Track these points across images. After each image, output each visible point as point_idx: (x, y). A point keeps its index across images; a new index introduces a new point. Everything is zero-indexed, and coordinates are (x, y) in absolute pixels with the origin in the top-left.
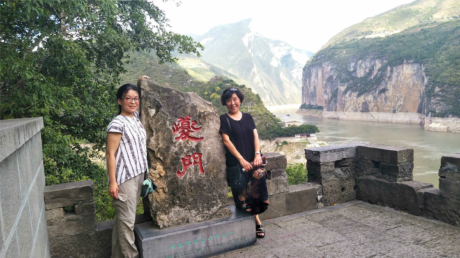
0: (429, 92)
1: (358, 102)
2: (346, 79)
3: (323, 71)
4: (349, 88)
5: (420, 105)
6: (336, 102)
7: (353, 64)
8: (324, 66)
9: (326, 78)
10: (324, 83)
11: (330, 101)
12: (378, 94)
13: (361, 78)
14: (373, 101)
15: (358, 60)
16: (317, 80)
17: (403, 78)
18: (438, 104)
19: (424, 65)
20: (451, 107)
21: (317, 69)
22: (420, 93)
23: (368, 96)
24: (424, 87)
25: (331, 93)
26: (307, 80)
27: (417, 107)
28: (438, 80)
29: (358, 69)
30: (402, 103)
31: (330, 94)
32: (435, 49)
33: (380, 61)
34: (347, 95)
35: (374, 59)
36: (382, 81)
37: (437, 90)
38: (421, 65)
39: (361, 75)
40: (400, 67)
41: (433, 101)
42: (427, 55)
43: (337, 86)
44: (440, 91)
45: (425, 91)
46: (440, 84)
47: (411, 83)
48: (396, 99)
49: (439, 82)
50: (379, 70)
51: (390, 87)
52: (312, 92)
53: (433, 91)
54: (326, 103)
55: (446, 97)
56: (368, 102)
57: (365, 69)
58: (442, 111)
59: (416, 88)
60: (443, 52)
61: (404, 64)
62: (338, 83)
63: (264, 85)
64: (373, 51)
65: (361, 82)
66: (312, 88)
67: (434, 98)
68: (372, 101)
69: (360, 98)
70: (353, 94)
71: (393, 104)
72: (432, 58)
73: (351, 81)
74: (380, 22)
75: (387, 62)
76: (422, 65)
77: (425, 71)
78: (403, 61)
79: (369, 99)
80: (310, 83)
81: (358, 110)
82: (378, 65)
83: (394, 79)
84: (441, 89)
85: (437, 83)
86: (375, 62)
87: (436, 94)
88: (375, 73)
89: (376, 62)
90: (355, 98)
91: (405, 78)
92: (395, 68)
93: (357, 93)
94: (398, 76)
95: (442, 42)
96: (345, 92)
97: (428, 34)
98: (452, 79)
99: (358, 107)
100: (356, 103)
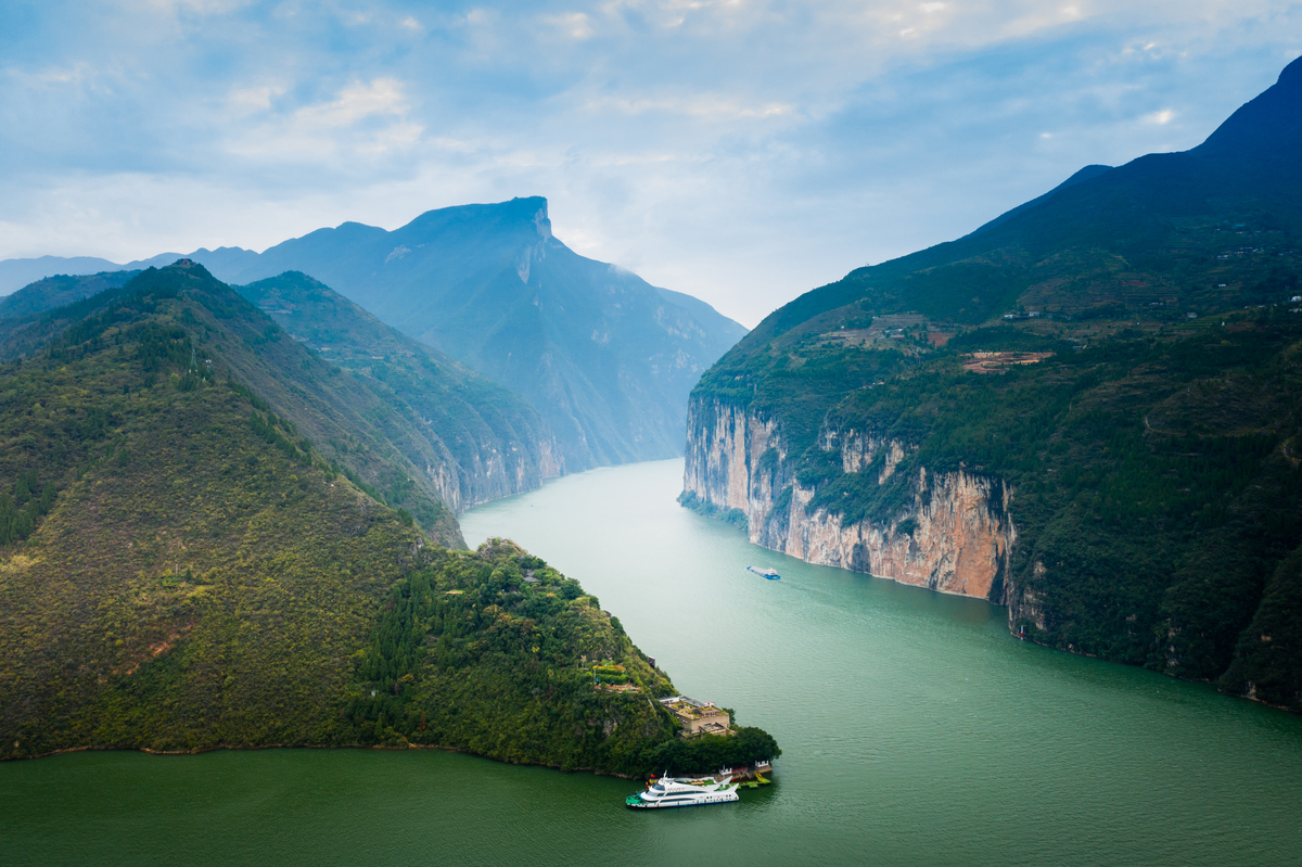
1: (844, 540)
2: (814, 472)
4: (821, 501)
5: (996, 580)
6: (783, 526)
7: (831, 435)
9: (759, 454)
10: (752, 462)
11: (768, 520)
12: (896, 533)
13: (853, 476)
14: (882, 549)
15: (847, 427)
16: (733, 439)
17: (957, 504)
21: (733, 411)
22: (997, 549)
23: (868, 530)
25: (772, 499)
26: (701, 431)
27: (988, 585)
29: (844, 450)
30: (953, 567)
31: (768, 499)
33: (902, 444)
35: (885, 434)
39: (851, 467)
40: (951, 476)
43: (788, 484)
47: (977, 523)
48: (940, 556)
50: (899, 468)
51: (924, 521)
52: (716, 467)
54: (757, 515)
56: (868, 548)
57: (863, 454)
59: (986, 536)
61: (960, 473)
62: (791, 478)
63: (572, 403)
65: (852, 489)
66: (716, 456)
68: (879, 546)
69: (848, 531)
70: (830, 517)
71: (930, 563)
72: (1029, 472)
73: (827, 481)
75: (920, 454)
78: (958, 463)
79: (871, 541)
80: (710, 441)
81: (842, 559)
82: (897, 453)
83: (935, 503)
86: (888, 444)
88: (888, 471)
89: (891, 445)
90: (835, 529)
91: (961, 506)
93: (841, 516)
94: (944, 498)
96: (811, 509)
99: (841, 552)
100: (837, 543)
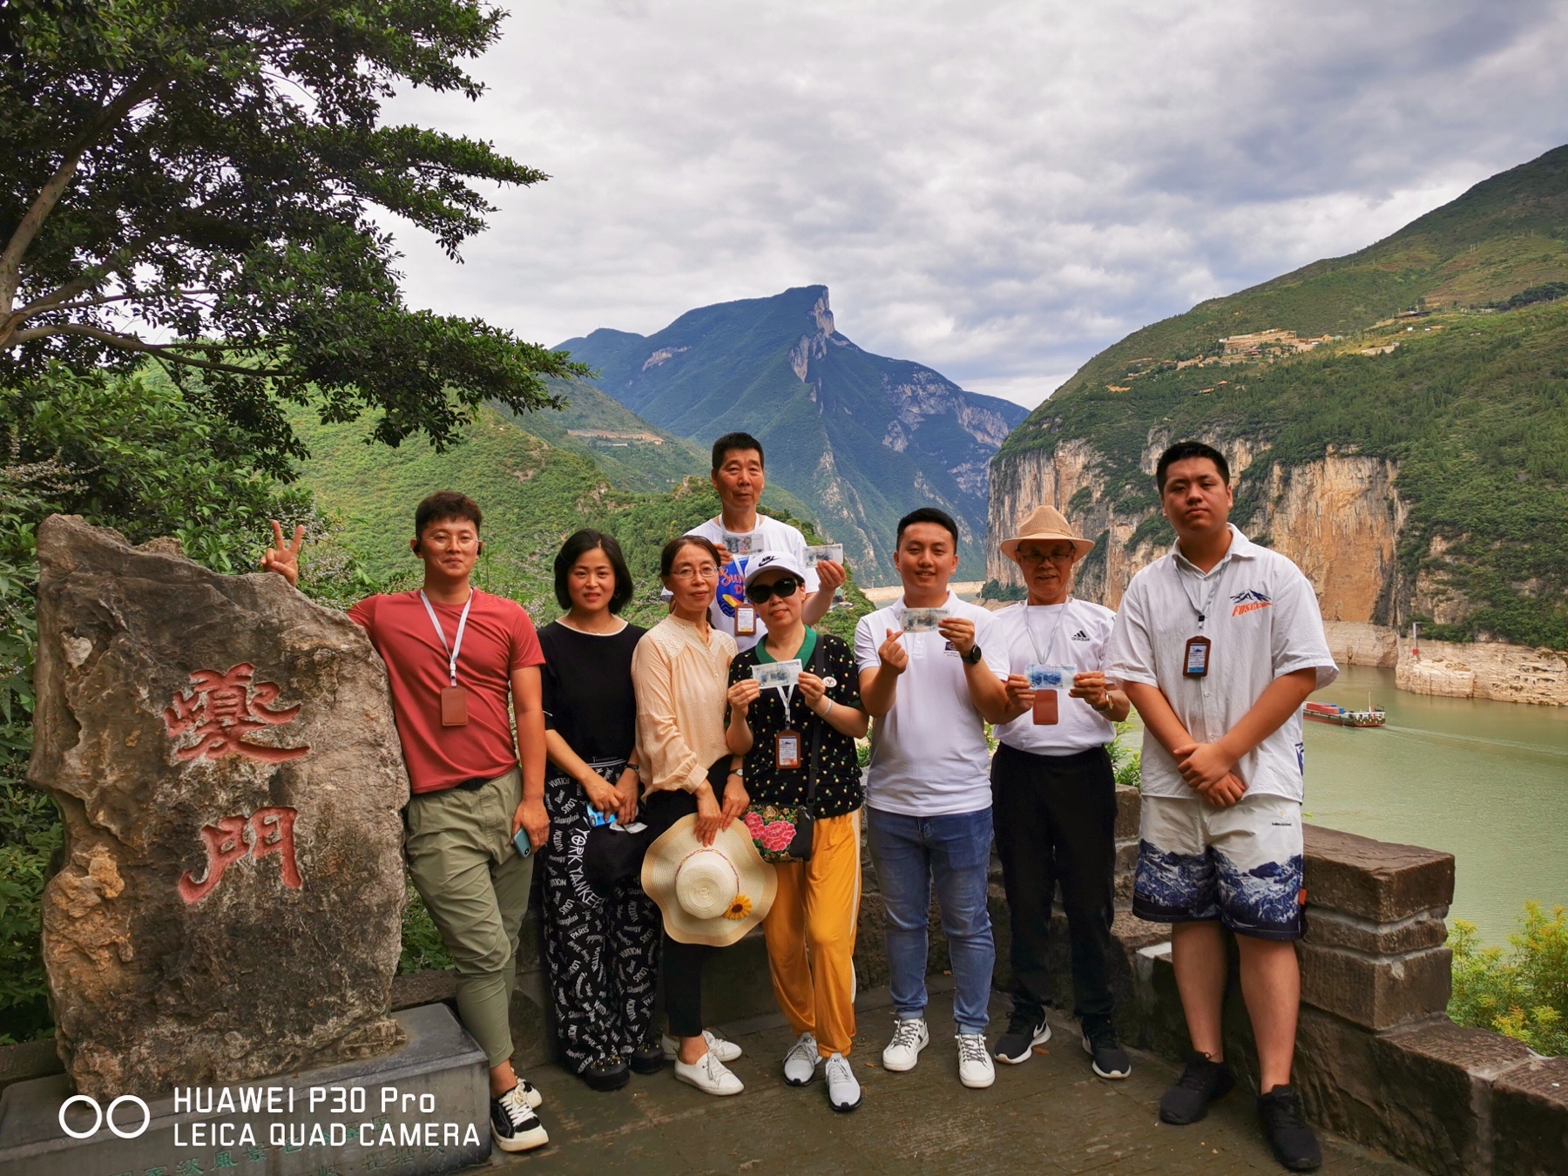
0: (1410, 554)
3: (1057, 472)
4: (1146, 534)
5: (1382, 596)
6: (1099, 578)
8: (1061, 454)
9: (1068, 498)
17: (1323, 503)
18: (1441, 597)
19: (1394, 461)
20: (1483, 606)
21: (1038, 463)
22: (1382, 556)
24: (1395, 538)
27: (1372, 605)
28: (1440, 514)
32: (1430, 409)
33: (1248, 445)
34: (1138, 557)
36: (1254, 512)
37: (1439, 548)
38: (1382, 463)
41: (1424, 584)
42: (1402, 429)
43: (1103, 524)
44: (1448, 552)
45: (1398, 548)
46: (1447, 528)
47: (1352, 524)
49: (1446, 523)
50: (1244, 476)
53: (1426, 553)
55: (1468, 572)
58: (1453, 619)
59: (1366, 541)
60: (1458, 422)
61: (1328, 459)
62: (1108, 515)
63: (857, 513)
64: (1224, 410)
67: (1428, 573)
72: (1423, 440)
73: (1152, 510)
74: (1249, 317)
75: (1271, 451)
76: (1388, 463)
77: (1396, 485)
78: (1324, 449)
82: (1242, 458)
83: (1294, 507)
84: (1451, 544)
85: (1437, 523)
86: (1231, 449)
87: (1435, 560)
89: (1235, 449)
91: (1330, 505)
92: (1296, 472)
94: (1305, 498)
95: (1456, 388)
96: (1131, 547)
97: (1408, 360)
98: (1488, 510)
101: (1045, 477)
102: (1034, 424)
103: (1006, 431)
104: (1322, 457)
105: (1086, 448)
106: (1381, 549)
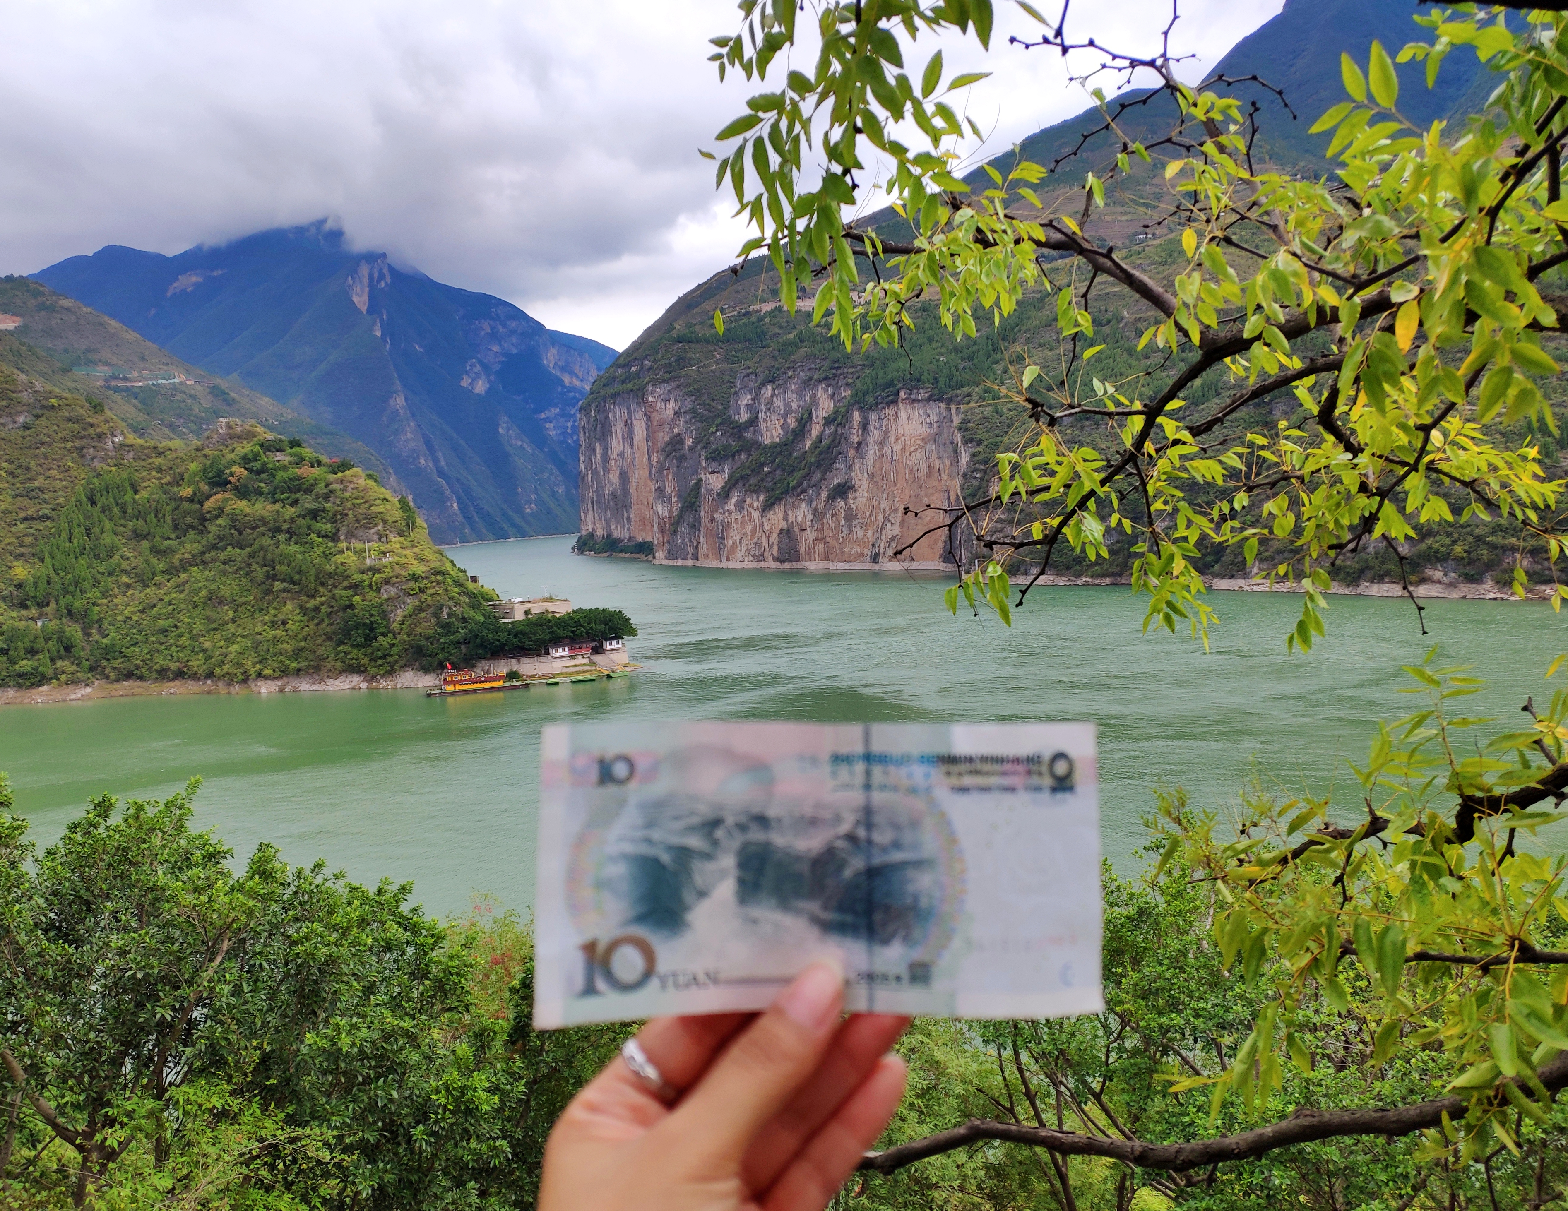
0: (973, 494)
1: (767, 527)
2: (727, 447)
3: (649, 418)
4: (737, 482)
5: (949, 536)
6: (695, 527)
7: (745, 399)
8: (651, 399)
9: (660, 445)
10: (655, 460)
11: (676, 523)
12: (827, 502)
13: (775, 446)
14: (812, 526)
15: (763, 384)
16: (632, 448)
17: (897, 448)
19: (958, 408)
21: (629, 409)
22: (949, 498)
23: (794, 507)
24: (959, 480)
25: (679, 496)
26: (594, 450)
27: (941, 544)
29: (762, 415)
30: (897, 529)
31: (674, 499)
32: (989, 357)
33: (830, 391)
34: (731, 505)
35: (808, 383)
36: (836, 458)
38: (948, 408)
39: (772, 436)
40: (889, 411)
42: (966, 376)
43: (696, 472)
45: (962, 489)
47: (923, 467)
48: (880, 517)
50: (828, 421)
51: (860, 478)
52: (615, 490)
54: (662, 531)
56: (796, 529)
57: (785, 416)
59: (936, 483)
61: (900, 404)
62: (700, 462)
63: (436, 461)
64: (806, 356)
65: (773, 462)
66: (614, 477)
68: (809, 524)
69: (771, 515)
70: (748, 501)
71: (870, 533)
73: (743, 456)
75: (852, 397)
76: (953, 408)
77: (960, 429)
78: (897, 394)
79: (799, 519)
80: (606, 459)
81: (767, 554)
82: (825, 406)
83: (872, 452)
86: (814, 395)
88: (815, 430)
89: (818, 395)
90: (756, 514)
91: (903, 449)
92: (873, 417)
93: (761, 498)
94: (882, 444)
95: (1010, 335)
96: (724, 495)
99: (765, 544)
100: (759, 533)
101: (637, 424)
102: (622, 366)
103: (594, 374)
104: (895, 402)
105: (677, 392)
106: (948, 491)
